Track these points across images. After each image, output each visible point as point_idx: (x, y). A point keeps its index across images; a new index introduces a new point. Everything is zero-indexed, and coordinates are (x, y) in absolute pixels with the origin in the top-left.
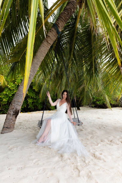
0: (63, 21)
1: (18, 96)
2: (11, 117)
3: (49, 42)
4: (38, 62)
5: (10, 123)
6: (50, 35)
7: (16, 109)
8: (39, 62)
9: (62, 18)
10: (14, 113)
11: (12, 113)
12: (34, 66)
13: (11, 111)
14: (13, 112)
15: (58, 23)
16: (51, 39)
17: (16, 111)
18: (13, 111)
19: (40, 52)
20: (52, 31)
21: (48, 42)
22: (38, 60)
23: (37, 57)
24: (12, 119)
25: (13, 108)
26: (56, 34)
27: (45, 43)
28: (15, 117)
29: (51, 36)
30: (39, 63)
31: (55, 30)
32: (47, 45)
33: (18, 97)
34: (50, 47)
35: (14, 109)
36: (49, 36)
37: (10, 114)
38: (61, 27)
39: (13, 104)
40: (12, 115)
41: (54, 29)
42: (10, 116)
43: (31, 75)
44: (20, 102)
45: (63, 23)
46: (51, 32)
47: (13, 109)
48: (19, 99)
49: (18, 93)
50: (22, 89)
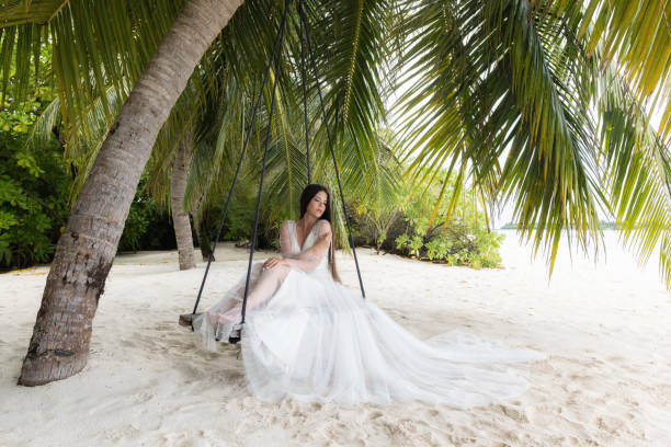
1: (108, 194)
2: (80, 299)
4: (198, 44)
5: (74, 328)
7: (101, 259)
10: (91, 280)
11: (83, 279)
12: (177, 61)
13: (78, 268)
14: (89, 274)
17: (100, 267)
18: (89, 269)
22: (197, 36)
23: (197, 21)
24: (81, 310)
25: (84, 252)
28: (94, 299)
33: (108, 199)
35: (95, 260)
37: (75, 284)
39: (82, 235)
40: (82, 287)
42: (75, 294)
43: (164, 103)
47: (87, 257)
48: (112, 209)
49: (105, 183)
50: (123, 162)
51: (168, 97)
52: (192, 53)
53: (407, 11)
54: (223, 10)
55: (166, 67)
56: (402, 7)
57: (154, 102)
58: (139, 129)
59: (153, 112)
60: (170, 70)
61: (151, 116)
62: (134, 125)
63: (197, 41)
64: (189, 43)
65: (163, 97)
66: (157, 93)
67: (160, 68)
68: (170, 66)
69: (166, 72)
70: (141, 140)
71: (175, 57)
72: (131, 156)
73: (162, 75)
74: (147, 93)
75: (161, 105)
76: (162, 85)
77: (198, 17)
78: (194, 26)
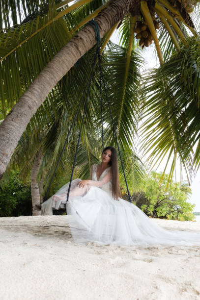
0: (109, 22)
1: (4, 140)
3: (80, 49)
6: (83, 37)
9: (108, 16)
15: (101, 22)
16: (84, 44)
20: (88, 32)
21: (78, 48)
22: (52, 76)
23: (52, 70)
26: (94, 39)
27: (72, 49)
29: (85, 40)
31: (95, 31)
32: (75, 53)
33: (4, 143)
36: (81, 38)
41: (91, 30)
43: (35, 104)
44: (7, 155)
45: (108, 26)
46: (86, 32)
48: (5, 148)
49: (3, 135)
50: (13, 127)
51: (37, 102)
52: (49, 84)
53: (146, 83)
54: (65, 66)
56: (144, 81)
57: (30, 102)
58: (22, 114)
59: (29, 107)
60: (38, 90)
61: (28, 109)
62: (20, 111)
63: (52, 78)
64: (48, 79)
65: (34, 101)
66: (32, 99)
67: (34, 89)
68: (39, 88)
69: (36, 90)
70: (23, 118)
71: (42, 84)
72: (17, 125)
73: (35, 92)
74: (27, 98)
75: (33, 104)
76: (35, 96)
77: (53, 68)
78: (51, 72)
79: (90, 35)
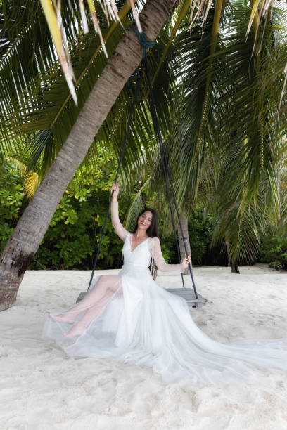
0: (160, 9)
1: (30, 216)
2: (7, 272)
3: (119, 71)
4: (89, 127)
5: (2, 287)
6: (121, 52)
7: (21, 252)
8: (93, 127)
10: (14, 263)
11: (10, 261)
12: (76, 138)
13: (8, 255)
14: (13, 259)
15: (146, 16)
16: (123, 61)
17: (21, 255)
18: (13, 256)
19: (93, 98)
20: (127, 40)
21: (115, 71)
24: (7, 278)
25: (12, 247)
26: (139, 47)
27: (108, 74)
28: (16, 273)
29: (124, 54)
30: (90, 131)
31: (136, 35)
32: (111, 80)
33: (29, 219)
34: (122, 87)
35: (17, 252)
36: (118, 55)
37: (6, 264)
38: (154, 26)
39: (14, 238)
40: (9, 266)
41: (132, 35)
42: (5, 269)
44: (34, 233)
45: (161, 15)
46: (124, 42)
47: (13, 250)
48: (31, 225)
49: (30, 211)
50: (40, 199)
51: (71, 160)
55: (70, 143)
57: (62, 164)
58: (52, 180)
59: (61, 170)
61: (60, 172)
62: (50, 178)
63: (87, 125)
64: (82, 127)
65: (67, 160)
66: (63, 158)
67: (67, 144)
69: (69, 146)
70: (52, 186)
72: (46, 195)
73: (68, 148)
74: (59, 159)
75: (66, 165)
76: (67, 154)
79: (131, 44)
